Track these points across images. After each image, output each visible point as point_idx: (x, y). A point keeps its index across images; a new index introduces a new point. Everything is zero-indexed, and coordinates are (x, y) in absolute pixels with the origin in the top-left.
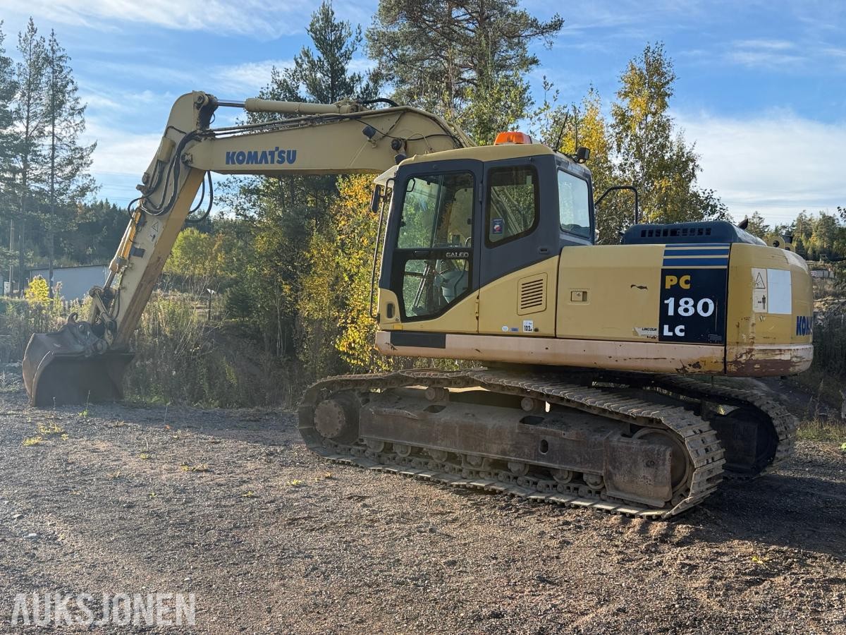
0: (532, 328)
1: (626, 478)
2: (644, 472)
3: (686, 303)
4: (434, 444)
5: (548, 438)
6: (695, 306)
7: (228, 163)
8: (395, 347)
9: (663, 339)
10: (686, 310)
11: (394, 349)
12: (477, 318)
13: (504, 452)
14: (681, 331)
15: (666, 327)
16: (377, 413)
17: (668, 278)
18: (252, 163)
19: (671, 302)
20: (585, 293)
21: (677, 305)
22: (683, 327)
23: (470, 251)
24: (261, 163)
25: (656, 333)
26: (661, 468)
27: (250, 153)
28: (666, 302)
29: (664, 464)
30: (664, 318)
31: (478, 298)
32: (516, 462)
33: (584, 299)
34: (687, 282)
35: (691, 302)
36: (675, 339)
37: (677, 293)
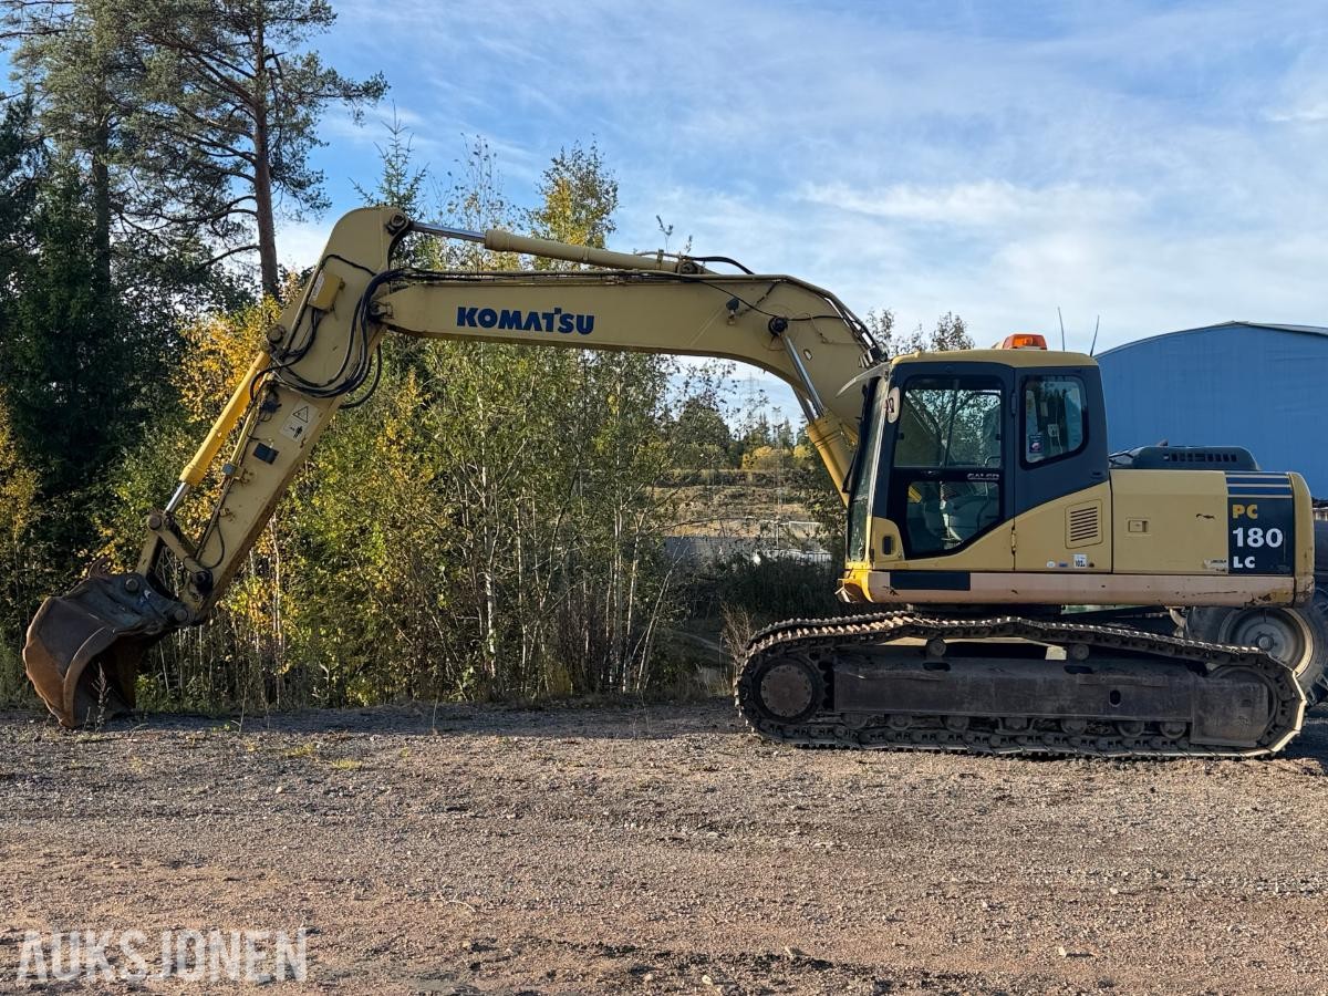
0: (1084, 563)
1: (1220, 721)
2: (1240, 712)
3: (1255, 533)
4: (958, 709)
5: (1120, 688)
6: (1264, 536)
7: (461, 323)
8: (897, 591)
9: (1233, 571)
10: (1255, 541)
11: (895, 593)
12: (1014, 553)
13: (1061, 710)
14: (1251, 562)
15: (1236, 559)
16: (869, 678)
17: (1235, 507)
18: (510, 327)
19: (1239, 532)
20: (1145, 523)
21: (1246, 536)
22: (1252, 558)
23: (1001, 472)
24: (529, 329)
25: (1226, 566)
26: (1258, 705)
27: (505, 313)
28: (1234, 532)
29: (1261, 702)
30: (1234, 550)
31: (1013, 528)
32: (1080, 719)
33: (1145, 530)
34: (1254, 511)
35: (1260, 532)
36: (1245, 571)
37: (1245, 523)
